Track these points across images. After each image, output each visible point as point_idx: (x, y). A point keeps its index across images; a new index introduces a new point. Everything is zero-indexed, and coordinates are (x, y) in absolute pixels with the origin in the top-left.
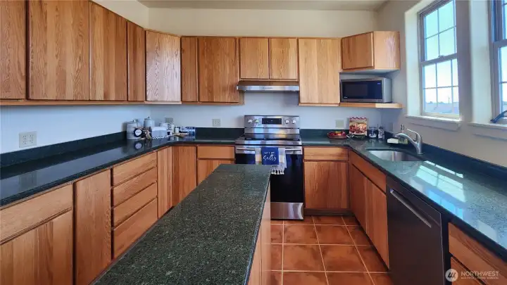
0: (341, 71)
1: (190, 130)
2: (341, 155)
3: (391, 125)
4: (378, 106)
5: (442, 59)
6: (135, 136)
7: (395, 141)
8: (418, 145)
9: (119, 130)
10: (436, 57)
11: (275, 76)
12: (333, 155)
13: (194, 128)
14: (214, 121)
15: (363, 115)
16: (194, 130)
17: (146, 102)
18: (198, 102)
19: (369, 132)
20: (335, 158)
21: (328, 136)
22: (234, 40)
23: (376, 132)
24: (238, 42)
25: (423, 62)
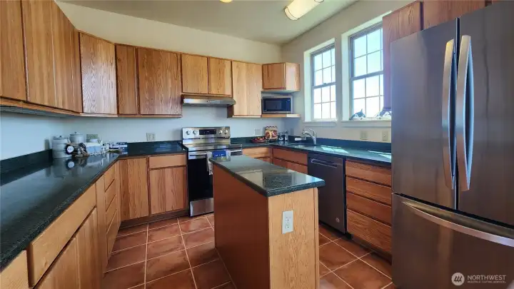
0: (262, 90)
1: (122, 146)
2: (266, 153)
3: (292, 131)
4: (288, 116)
5: (325, 85)
6: (67, 153)
7: (300, 139)
8: (314, 138)
9: (42, 148)
10: (321, 84)
11: (214, 92)
12: (262, 153)
13: (126, 143)
14: (148, 135)
15: (274, 125)
16: (126, 146)
17: (82, 115)
18: (138, 115)
19: (279, 137)
20: (263, 155)
21: (252, 142)
22: (175, 55)
23: (284, 136)
24: (179, 57)
25: (313, 87)
